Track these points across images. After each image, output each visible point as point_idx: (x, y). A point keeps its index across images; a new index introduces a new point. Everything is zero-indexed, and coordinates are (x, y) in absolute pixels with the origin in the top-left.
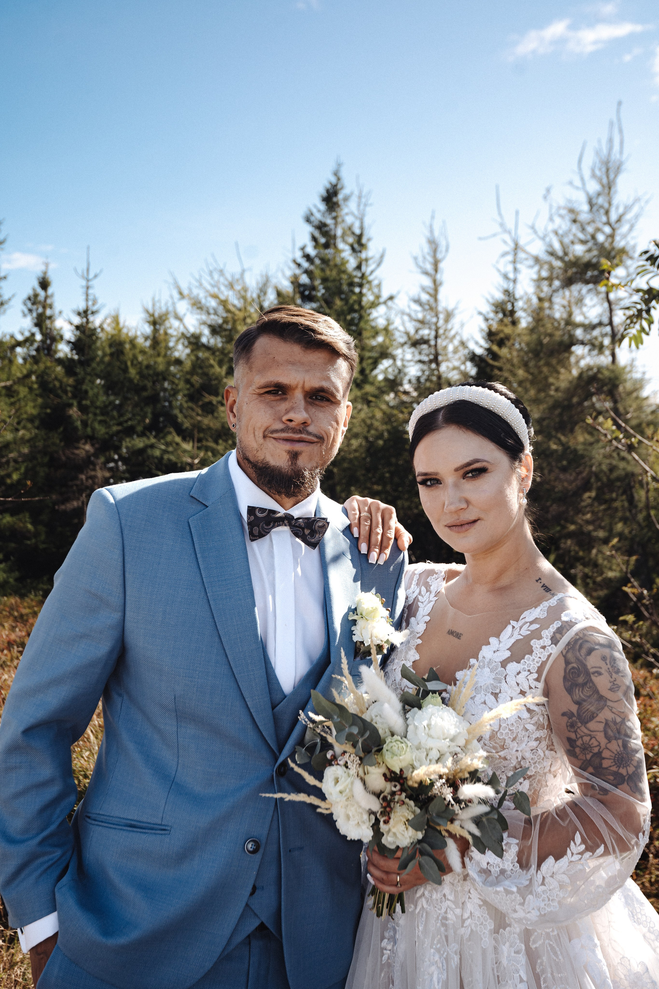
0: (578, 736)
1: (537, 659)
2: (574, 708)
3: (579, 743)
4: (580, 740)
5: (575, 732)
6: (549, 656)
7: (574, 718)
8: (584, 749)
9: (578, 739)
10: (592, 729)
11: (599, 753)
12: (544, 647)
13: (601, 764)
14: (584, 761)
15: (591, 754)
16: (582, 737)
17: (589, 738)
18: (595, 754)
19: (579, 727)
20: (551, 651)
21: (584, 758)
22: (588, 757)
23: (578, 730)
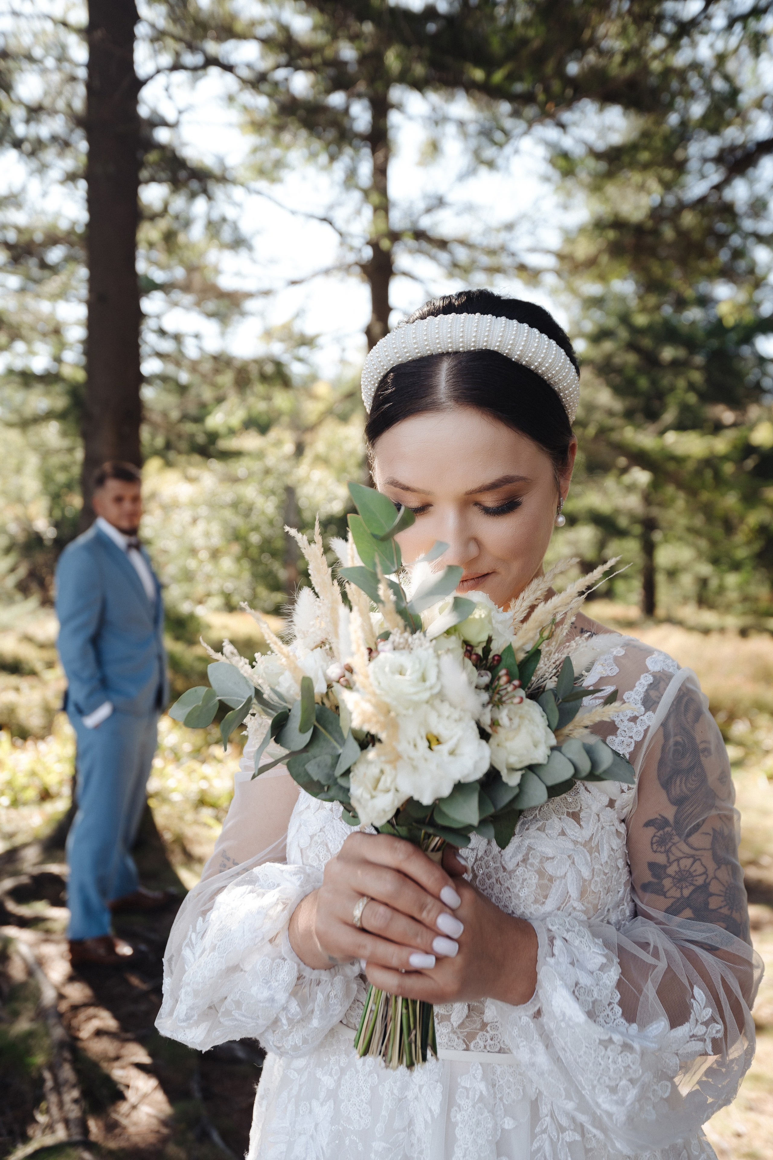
0: (672, 858)
1: (627, 740)
2: (670, 812)
3: (672, 870)
4: (675, 865)
5: (667, 852)
6: (646, 731)
7: (668, 829)
8: (680, 880)
9: (671, 864)
10: (696, 845)
11: (705, 886)
12: (634, 719)
13: (707, 904)
14: (678, 899)
15: (691, 888)
16: (678, 860)
17: (691, 860)
18: (698, 888)
19: (674, 844)
20: (648, 723)
21: (678, 895)
22: (686, 892)
23: (674, 849)
